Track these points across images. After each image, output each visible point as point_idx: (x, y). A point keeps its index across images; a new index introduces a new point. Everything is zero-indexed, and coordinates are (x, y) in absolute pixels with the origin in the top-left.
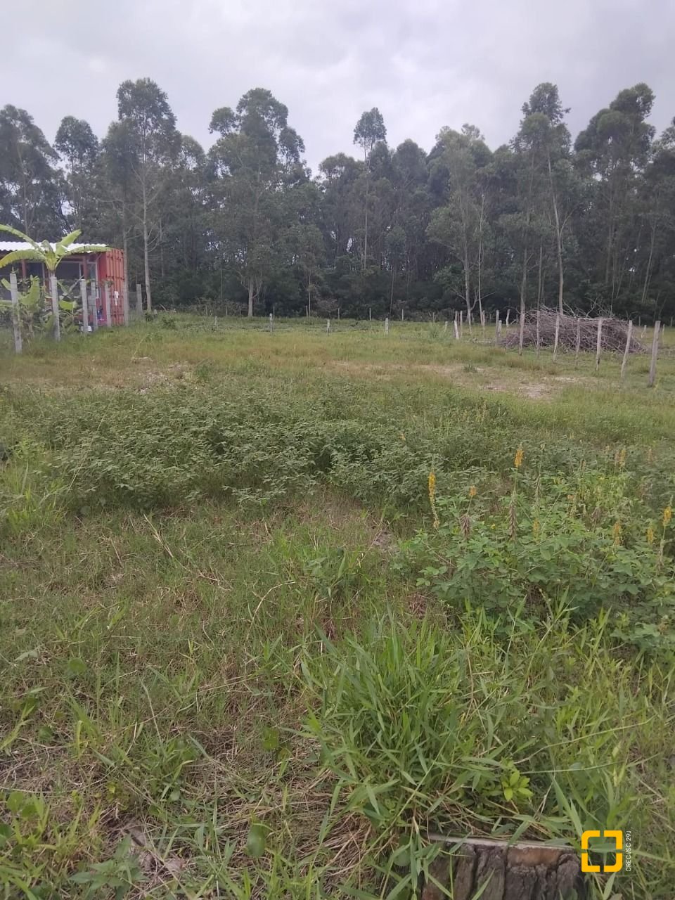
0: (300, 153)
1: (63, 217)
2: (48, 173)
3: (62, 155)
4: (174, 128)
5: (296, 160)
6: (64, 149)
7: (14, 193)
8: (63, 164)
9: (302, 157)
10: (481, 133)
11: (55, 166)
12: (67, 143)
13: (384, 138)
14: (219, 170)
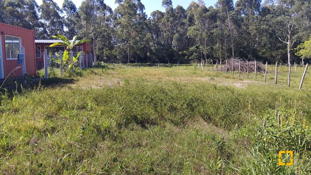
0: (144, 10)
1: (64, 32)
2: (59, 17)
3: (64, 12)
4: (103, 2)
5: (142, 12)
6: (65, 10)
7: (48, 24)
8: (64, 15)
9: (144, 11)
10: (204, 3)
11: (61, 15)
12: (66, 8)
13: (171, 4)
14: (118, 16)
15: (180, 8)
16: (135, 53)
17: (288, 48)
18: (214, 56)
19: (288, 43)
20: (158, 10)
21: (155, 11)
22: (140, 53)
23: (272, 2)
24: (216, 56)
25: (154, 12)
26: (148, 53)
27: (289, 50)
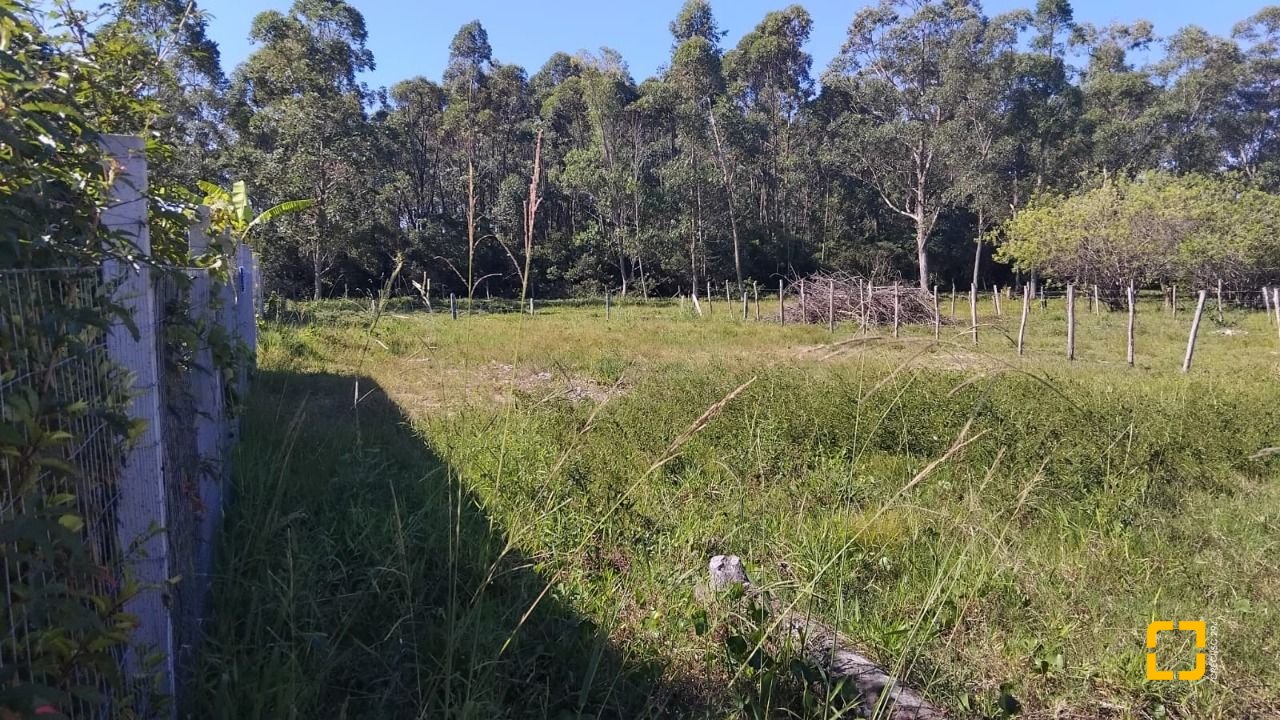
10: (624, 59)
14: (250, 94)
15: (514, 75)
16: (342, 257)
17: (920, 235)
18: (663, 267)
19: (918, 217)
20: (424, 75)
21: (410, 78)
22: (361, 255)
23: (854, 69)
24: (668, 267)
25: (408, 83)
26: (399, 255)
27: (921, 243)
